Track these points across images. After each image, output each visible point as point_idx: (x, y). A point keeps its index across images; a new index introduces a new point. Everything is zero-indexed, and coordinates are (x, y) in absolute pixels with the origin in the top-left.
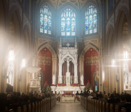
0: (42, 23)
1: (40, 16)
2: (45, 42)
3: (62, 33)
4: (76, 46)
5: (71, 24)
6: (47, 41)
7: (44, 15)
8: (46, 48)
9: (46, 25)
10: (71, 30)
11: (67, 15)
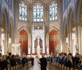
0: (21, 13)
1: (19, 9)
2: (23, 26)
3: (34, 20)
4: (43, 28)
5: (40, 14)
6: (24, 25)
7: (22, 8)
8: (23, 30)
9: (23, 14)
10: (40, 18)
11: (37, 8)
